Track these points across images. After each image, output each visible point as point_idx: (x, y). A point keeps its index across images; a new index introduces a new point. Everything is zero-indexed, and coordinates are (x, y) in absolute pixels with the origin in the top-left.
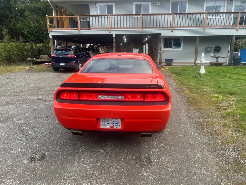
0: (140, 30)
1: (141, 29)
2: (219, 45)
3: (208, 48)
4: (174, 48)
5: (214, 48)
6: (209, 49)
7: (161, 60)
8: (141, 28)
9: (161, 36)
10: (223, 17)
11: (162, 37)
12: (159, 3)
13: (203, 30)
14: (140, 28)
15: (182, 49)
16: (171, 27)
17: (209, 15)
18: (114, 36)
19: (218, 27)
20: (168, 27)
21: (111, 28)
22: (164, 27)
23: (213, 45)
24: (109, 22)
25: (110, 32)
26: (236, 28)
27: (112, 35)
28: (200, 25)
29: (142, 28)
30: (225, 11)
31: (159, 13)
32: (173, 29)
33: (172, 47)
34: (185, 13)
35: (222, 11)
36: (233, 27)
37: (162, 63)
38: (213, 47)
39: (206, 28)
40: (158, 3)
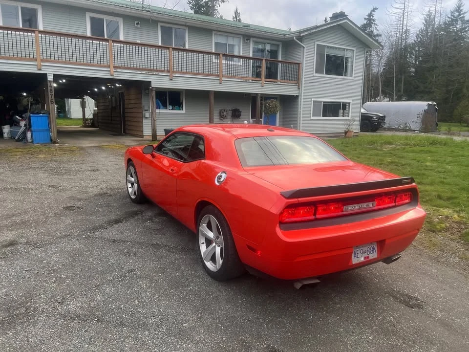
0: (110, 71)
1: (113, 70)
2: (238, 108)
3: (223, 111)
4: (171, 108)
5: (231, 112)
6: (225, 113)
7: (156, 132)
8: (112, 67)
9: (152, 86)
10: (239, 64)
11: (154, 89)
12: (137, 24)
13: (218, 81)
14: (109, 67)
15: (184, 111)
16: (169, 72)
17: (224, 57)
18: (50, 78)
19: (239, 79)
20: (163, 71)
21: (42, 61)
22: (157, 71)
23: (229, 107)
24: (37, 45)
25: (40, 69)
26: (261, 82)
27: (45, 75)
28: (216, 73)
29: (115, 67)
30: (241, 55)
31: (139, 42)
32: (173, 75)
33: (167, 107)
34: (184, 48)
35: (236, 53)
36: (252, 80)
37: (158, 137)
38: (230, 110)
39: (223, 79)
40: (136, 22)
